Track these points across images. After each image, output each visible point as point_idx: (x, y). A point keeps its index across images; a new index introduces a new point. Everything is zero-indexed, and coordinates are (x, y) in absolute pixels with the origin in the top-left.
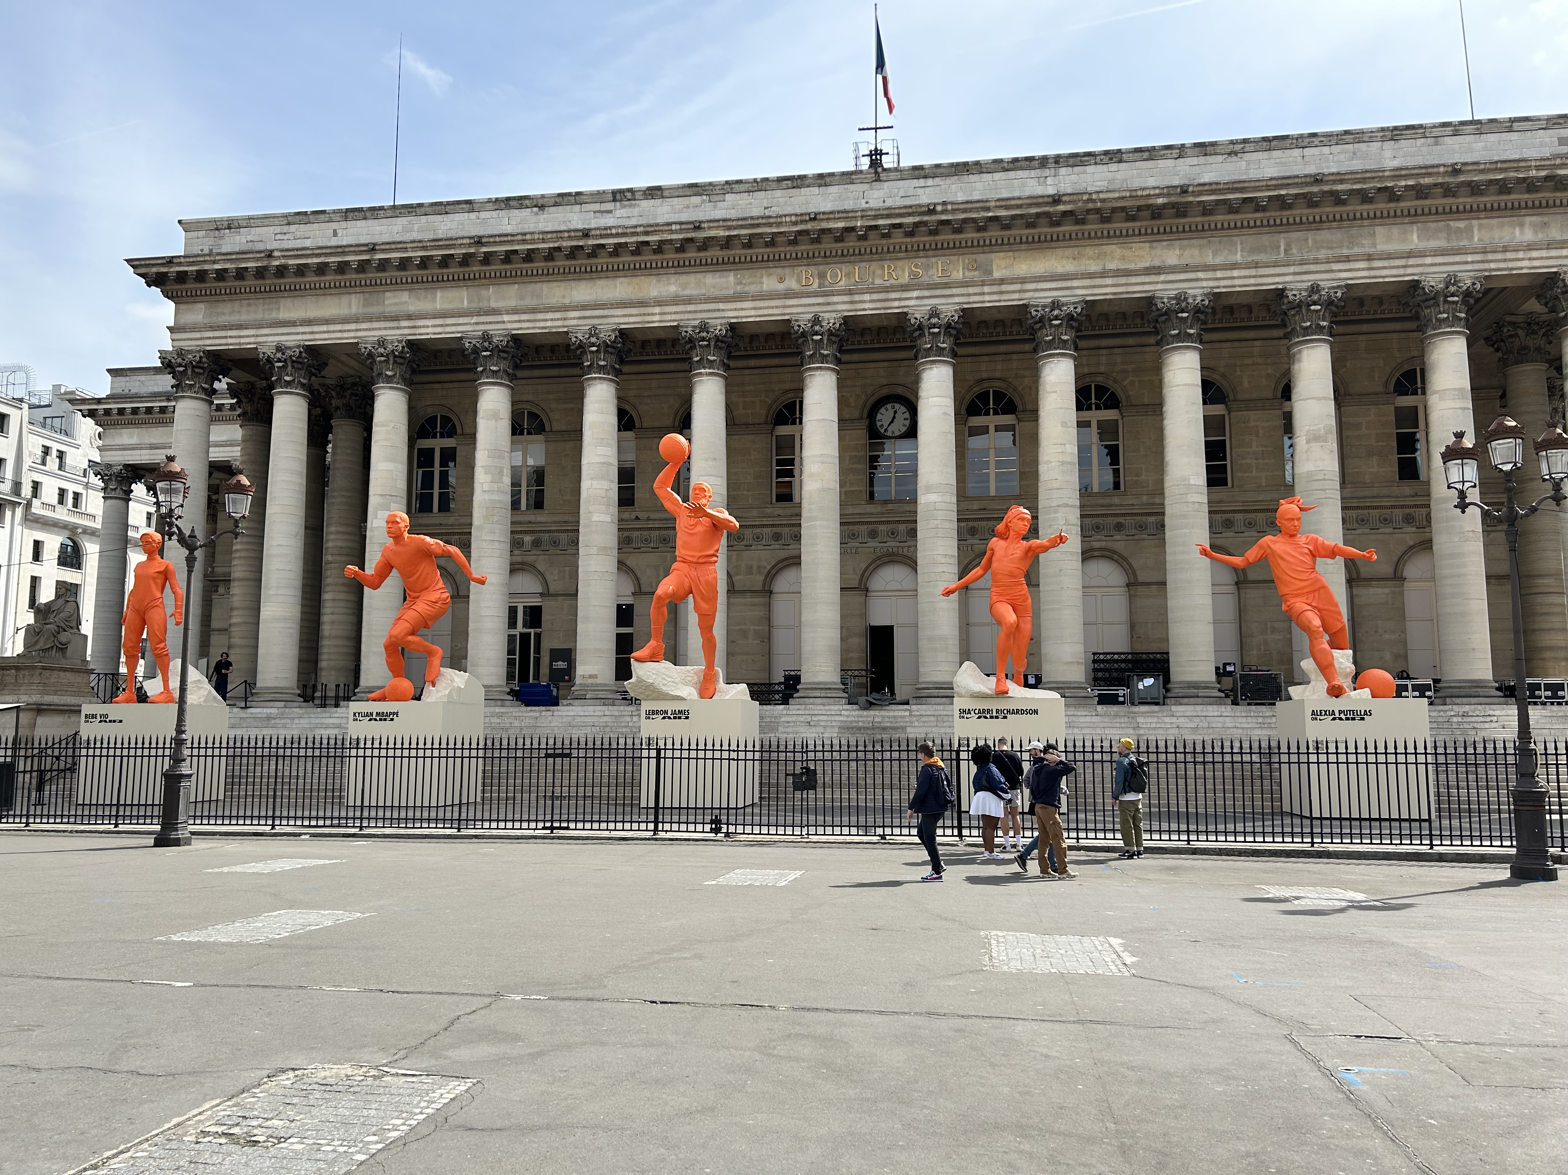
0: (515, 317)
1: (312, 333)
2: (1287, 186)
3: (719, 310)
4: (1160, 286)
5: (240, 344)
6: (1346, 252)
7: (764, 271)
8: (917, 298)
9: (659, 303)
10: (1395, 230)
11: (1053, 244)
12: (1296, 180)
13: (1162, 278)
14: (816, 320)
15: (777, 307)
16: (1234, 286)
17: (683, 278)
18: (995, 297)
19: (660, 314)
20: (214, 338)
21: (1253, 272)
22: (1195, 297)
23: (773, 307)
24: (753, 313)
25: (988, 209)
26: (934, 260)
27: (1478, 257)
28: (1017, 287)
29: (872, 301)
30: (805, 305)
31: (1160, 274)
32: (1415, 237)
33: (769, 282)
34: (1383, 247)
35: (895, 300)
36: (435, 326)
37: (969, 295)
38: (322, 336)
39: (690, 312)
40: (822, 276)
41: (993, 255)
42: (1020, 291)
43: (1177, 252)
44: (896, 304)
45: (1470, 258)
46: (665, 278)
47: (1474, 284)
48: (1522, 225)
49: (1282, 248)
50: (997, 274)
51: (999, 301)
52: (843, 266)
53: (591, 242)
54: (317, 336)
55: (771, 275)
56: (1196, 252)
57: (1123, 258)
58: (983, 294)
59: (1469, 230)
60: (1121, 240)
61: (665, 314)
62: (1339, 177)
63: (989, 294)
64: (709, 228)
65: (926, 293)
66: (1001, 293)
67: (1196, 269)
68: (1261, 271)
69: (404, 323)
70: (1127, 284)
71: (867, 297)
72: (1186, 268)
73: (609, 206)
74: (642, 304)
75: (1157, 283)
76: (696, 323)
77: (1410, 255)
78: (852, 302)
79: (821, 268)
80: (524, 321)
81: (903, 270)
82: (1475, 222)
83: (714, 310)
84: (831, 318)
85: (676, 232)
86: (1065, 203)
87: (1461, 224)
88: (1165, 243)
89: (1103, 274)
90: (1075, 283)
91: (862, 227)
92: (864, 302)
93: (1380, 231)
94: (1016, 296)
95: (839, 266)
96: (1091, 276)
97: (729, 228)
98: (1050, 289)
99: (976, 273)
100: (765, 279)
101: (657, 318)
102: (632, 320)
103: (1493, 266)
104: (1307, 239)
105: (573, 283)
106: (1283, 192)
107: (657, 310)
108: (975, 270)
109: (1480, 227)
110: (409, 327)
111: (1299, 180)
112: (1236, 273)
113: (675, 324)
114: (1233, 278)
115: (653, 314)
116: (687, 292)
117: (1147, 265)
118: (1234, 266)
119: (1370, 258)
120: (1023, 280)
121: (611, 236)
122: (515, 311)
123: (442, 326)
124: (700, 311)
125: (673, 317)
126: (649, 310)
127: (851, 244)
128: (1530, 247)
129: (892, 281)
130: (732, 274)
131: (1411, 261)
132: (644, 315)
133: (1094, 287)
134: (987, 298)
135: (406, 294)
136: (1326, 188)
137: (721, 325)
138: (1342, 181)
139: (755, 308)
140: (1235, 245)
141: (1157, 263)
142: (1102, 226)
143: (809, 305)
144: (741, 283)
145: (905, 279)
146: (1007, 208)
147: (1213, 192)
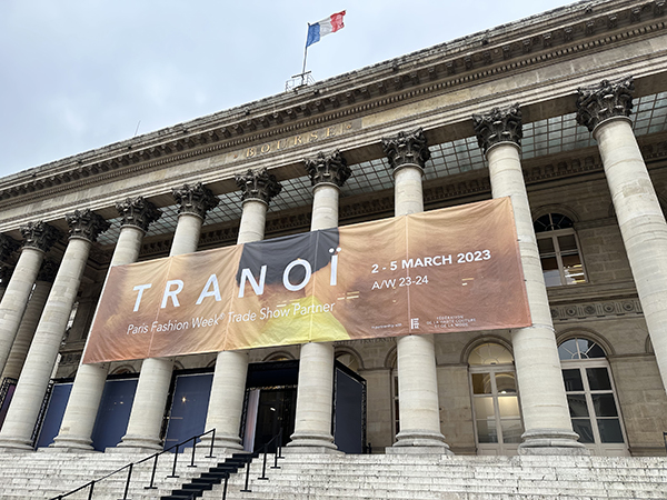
3: (197, 179)
4: (479, 111)
6: (627, 59)
7: (226, 153)
8: (313, 151)
11: (401, 103)
13: (480, 105)
14: (250, 174)
15: (230, 171)
16: (535, 100)
17: (183, 166)
19: (167, 186)
21: (550, 88)
22: (505, 111)
23: (227, 172)
24: (216, 176)
26: (324, 128)
28: (378, 132)
29: (285, 158)
30: (246, 167)
31: (477, 103)
33: (229, 159)
35: (299, 155)
37: (346, 143)
39: (182, 182)
40: (259, 150)
41: (363, 118)
43: (490, 88)
46: (173, 167)
49: (572, 68)
50: (364, 128)
51: (365, 143)
52: (271, 143)
53: (133, 151)
55: (229, 155)
56: (505, 86)
57: (450, 100)
58: (355, 140)
60: (447, 90)
63: (358, 140)
64: (192, 131)
65: (319, 147)
66: (367, 137)
67: (505, 94)
68: (557, 86)
70: (453, 115)
71: (283, 156)
74: (158, 182)
75: (476, 109)
76: (183, 187)
78: (273, 161)
79: (259, 146)
81: (306, 137)
84: (259, 171)
85: (175, 137)
86: (401, 70)
88: (480, 86)
89: (436, 112)
91: (276, 114)
92: (280, 159)
93: (653, 41)
94: (376, 138)
95: (268, 143)
96: (427, 115)
99: (351, 130)
100: (226, 158)
102: (151, 192)
104: (592, 59)
105: (128, 180)
107: (165, 184)
112: (537, 91)
113: (172, 190)
114: (534, 95)
115: (163, 187)
116: (183, 173)
117: (468, 100)
118: (534, 87)
119: (648, 58)
120: (380, 126)
121: (142, 146)
124: (187, 181)
127: (273, 126)
129: (299, 145)
130: (210, 158)
132: (158, 189)
133: (430, 121)
134: (356, 143)
135: (52, 199)
136: (597, 16)
138: (609, 8)
139: (218, 174)
140: (534, 75)
141: (475, 97)
142: (432, 82)
143: (249, 167)
144: (213, 162)
145: (307, 142)
147: (507, 39)
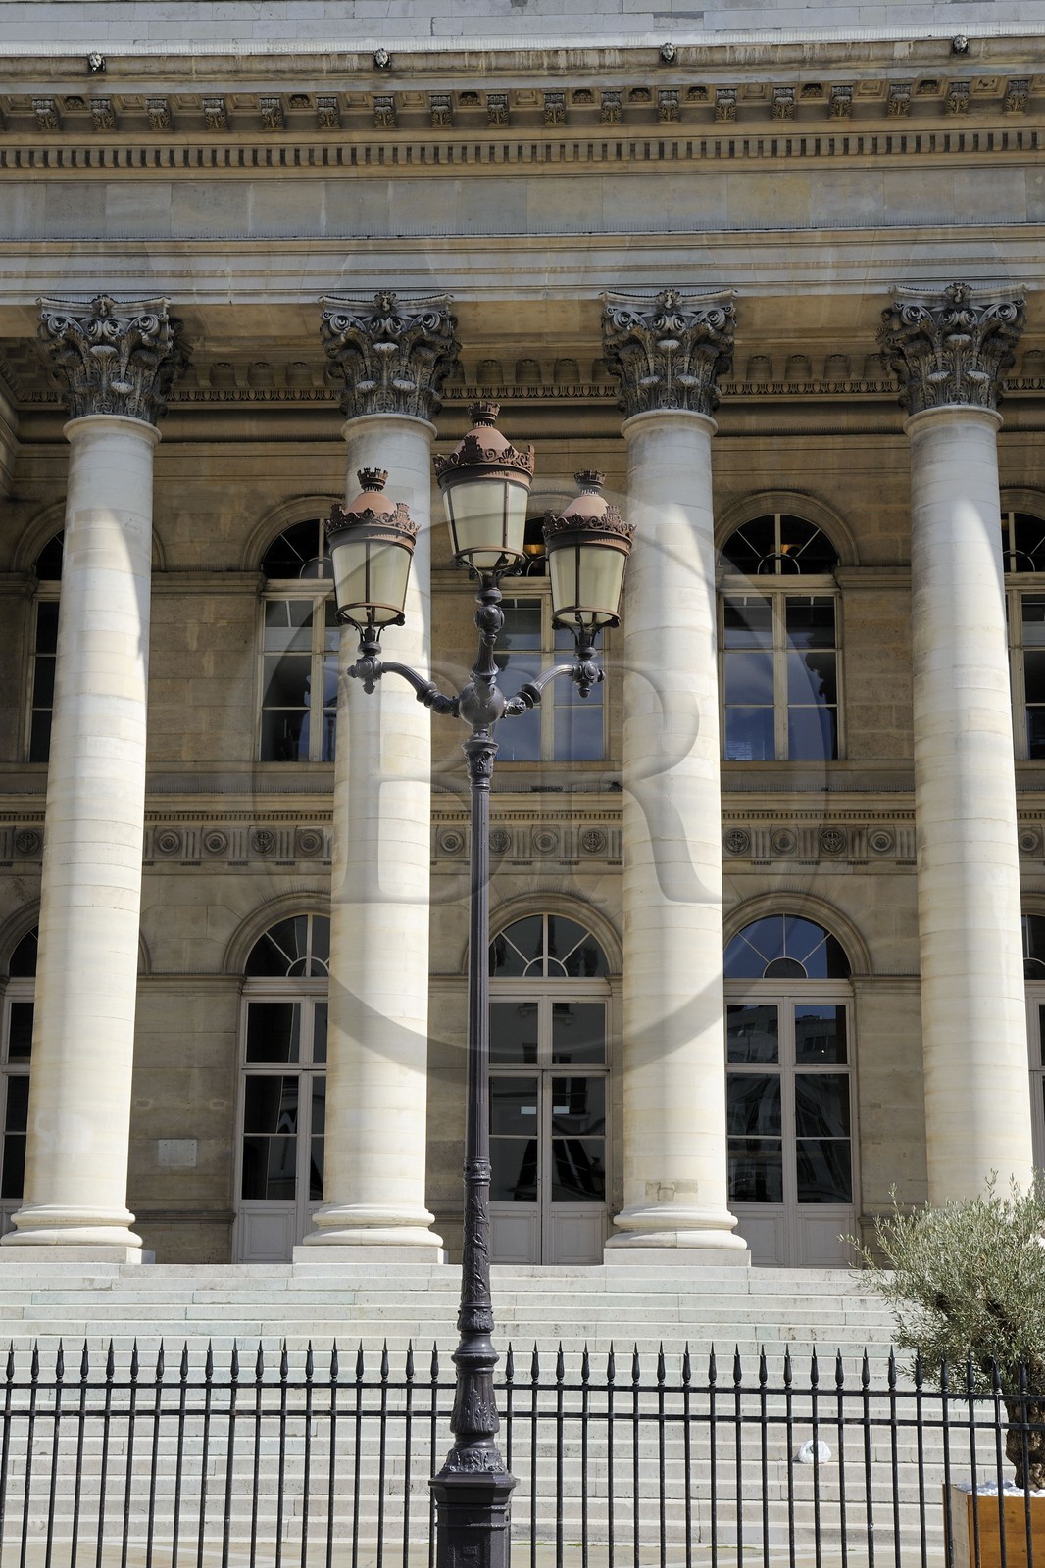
3: (990, 260)
9: (836, 237)
17: (894, 181)
19: (837, 266)
36: (244, 274)
39: (916, 263)
46: (846, 178)
61: (850, 265)
64: (989, 55)
69: (159, 265)
74: (789, 238)
76: (939, 289)
80: (479, 271)
83: (980, 260)
101: (829, 275)
102: (762, 277)
107: (829, 255)
110: (174, 275)
115: (818, 266)
116: (906, 214)
123: (261, 274)
124: (942, 262)
125: (872, 274)
126: (810, 254)
132: (796, 265)
135: (165, 191)
137: (1004, 295)
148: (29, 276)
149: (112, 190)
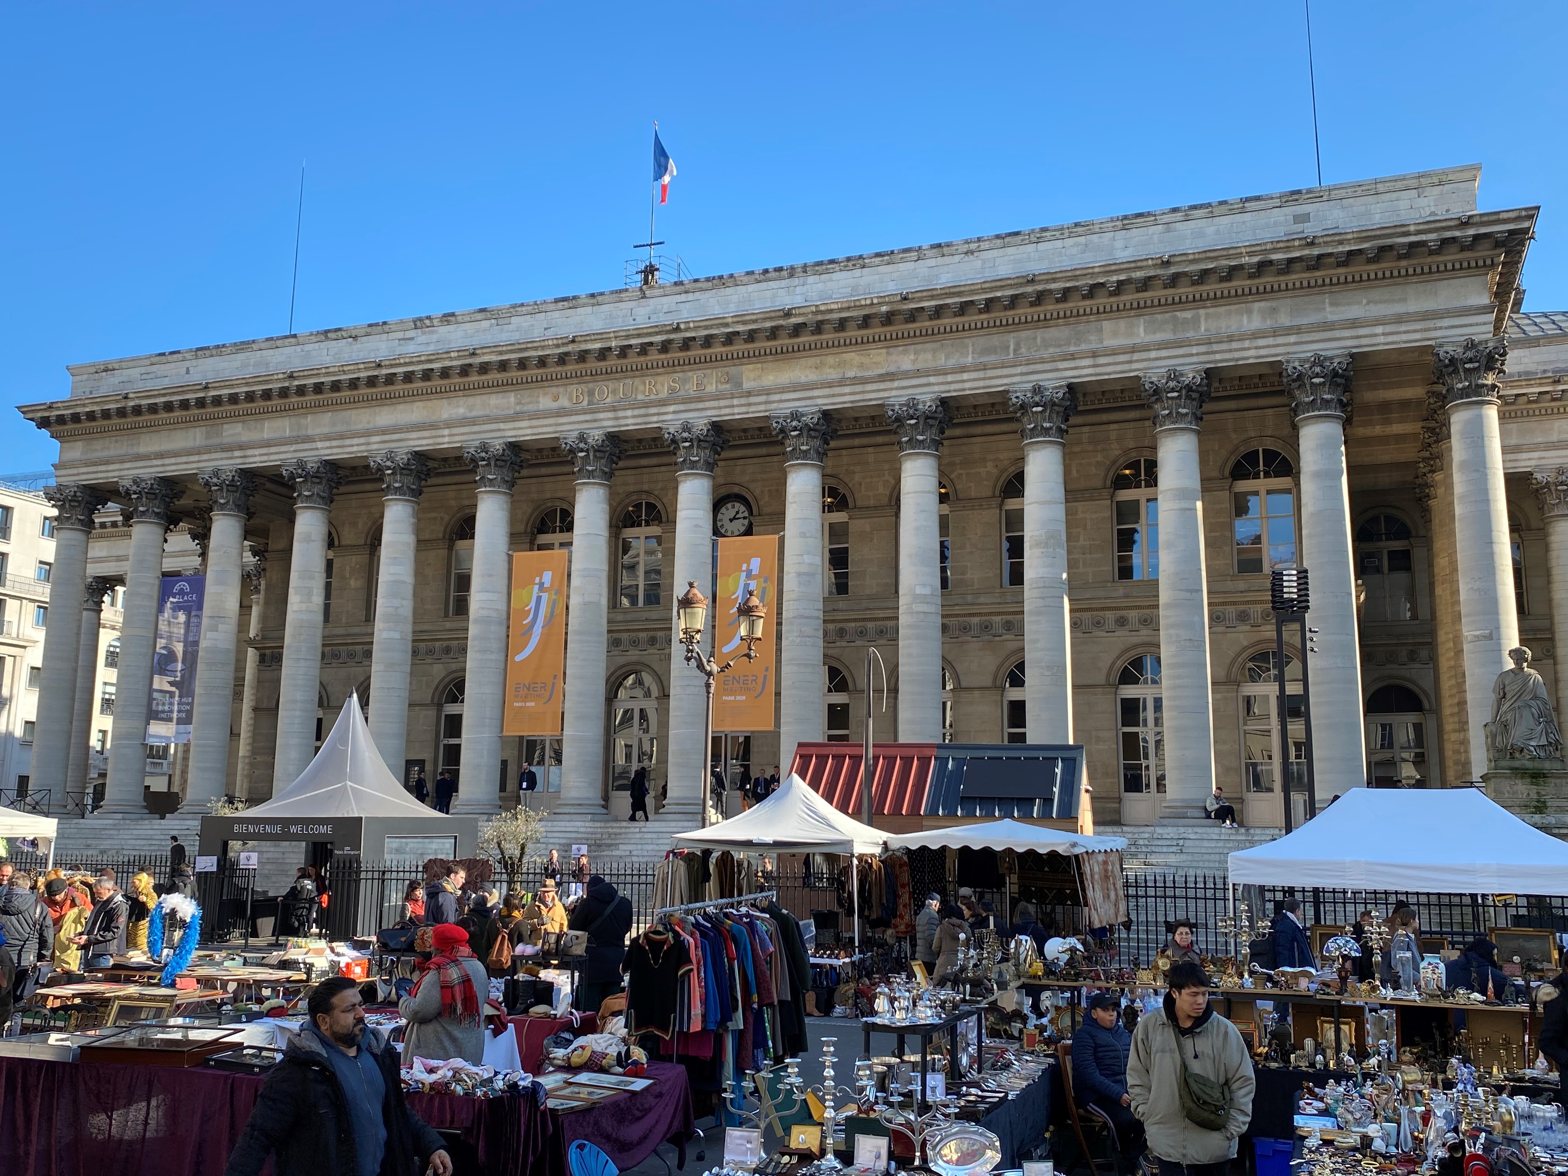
0: (327, 444)
1: (163, 465)
2: (1002, 287)
3: (499, 430)
4: (894, 393)
5: (107, 478)
6: (1072, 349)
7: (541, 391)
8: (674, 412)
9: (449, 424)
10: (1122, 324)
11: (797, 355)
12: (1009, 282)
13: (896, 384)
14: (582, 438)
15: (550, 425)
16: (964, 390)
17: (471, 400)
18: (744, 409)
19: (450, 435)
20: (88, 473)
21: (981, 374)
22: (924, 402)
23: (546, 426)
24: (529, 431)
25: (727, 325)
26: (690, 374)
27: (1203, 349)
28: (762, 398)
29: (634, 417)
30: (574, 423)
31: (893, 380)
32: (1142, 330)
33: (545, 402)
34: (1110, 342)
35: (654, 415)
36: (262, 455)
37: (720, 408)
38: (173, 468)
39: (475, 433)
40: (591, 393)
41: (744, 367)
42: (766, 403)
43: (912, 357)
44: (655, 419)
45: (1194, 350)
46: (455, 400)
47: (1194, 378)
48: (1250, 312)
49: (1012, 348)
50: (747, 385)
51: (747, 413)
52: (610, 384)
53: (385, 371)
54: (168, 468)
55: (546, 394)
56: (929, 356)
57: (861, 366)
58: (733, 406)
59: (1196, 321)
60: (859, 347)
62: (1050, 277)
63: (738, 406)
64: (484, 354)
65: (682, 407)
66: (750, 405)
67: (927, 373)
68: (990, 373)
69: (237, 453)
70: (863, 392)
71: (629, 413)
72: (918, 373)
73: (411, 334)
74: (433, 426)
75: (892, 389)
76: (479, 443)
77: (1133, 350)
78: (616, 418)
79: (591, 385)
81: (663, 385)
82: (1202, 312)
83: (496, 430)
84: (596, 435)
85: (455, 359)
86: (796, 315)
87: (1188, 315)
88: (900, 348)
89: (842, 382)
90: (816, 393)
91: (616, 347)
92: (626, 417)
93: (1107, 326)
94: (762, 407)
95: (606, 383)
96: (830, 385)
97: (501, 353)
98: (793, 400)
99: (728, 386)
100: (541, 399)
101: (446, 439)
102: (425, 442)
103: (1218, 357)
104: (1035, 338)
105: (377, 409)
106: (999, 294)
107: (446, 432)
108: (727, 382)
109: (1207, 316)
110: (241, 457)
111: (1012, 282)
112: (965, 376)
113: (459, 445)
114: (963, 381)
115: (443, 436)
116: (474, 413)
117: (883, 371)
118: (963, 369)
119: (1094, 355)
120: (768, 392)
121: (400, 365)
122: (327, 438)
123: (266, 454)
124: (484, 432)
126: (440, 432)
127: (612, 362)
128: (1255, 335)
129: (653, 397)
130: (513, 394)
131: (1136, 356)
132: (436, 437)
133: (834, 396)
134: (736, 410)
135: (240, 425)
136: (1040, 287)
137: (499, 445)
138: (1054, 280)
139: (531, 427)
140: (967, 346)
141: (892, 369)
142: (837, 335)
143: (579, 422)
144: (519, 403)
145: (664, 394)
146: (744, 323)
147: (932, 298)
148: (199, 462)
149: (225, 426)
